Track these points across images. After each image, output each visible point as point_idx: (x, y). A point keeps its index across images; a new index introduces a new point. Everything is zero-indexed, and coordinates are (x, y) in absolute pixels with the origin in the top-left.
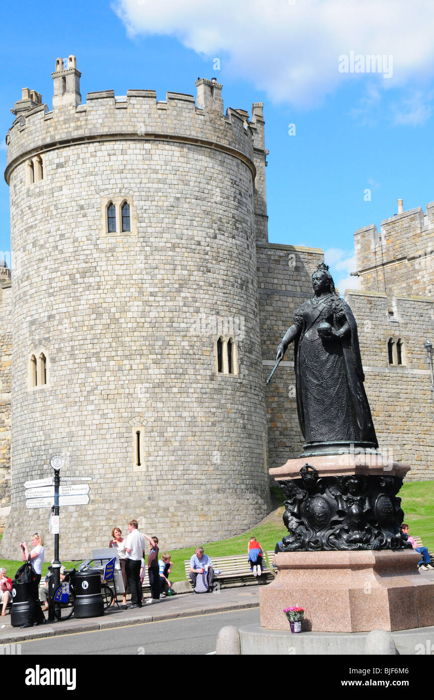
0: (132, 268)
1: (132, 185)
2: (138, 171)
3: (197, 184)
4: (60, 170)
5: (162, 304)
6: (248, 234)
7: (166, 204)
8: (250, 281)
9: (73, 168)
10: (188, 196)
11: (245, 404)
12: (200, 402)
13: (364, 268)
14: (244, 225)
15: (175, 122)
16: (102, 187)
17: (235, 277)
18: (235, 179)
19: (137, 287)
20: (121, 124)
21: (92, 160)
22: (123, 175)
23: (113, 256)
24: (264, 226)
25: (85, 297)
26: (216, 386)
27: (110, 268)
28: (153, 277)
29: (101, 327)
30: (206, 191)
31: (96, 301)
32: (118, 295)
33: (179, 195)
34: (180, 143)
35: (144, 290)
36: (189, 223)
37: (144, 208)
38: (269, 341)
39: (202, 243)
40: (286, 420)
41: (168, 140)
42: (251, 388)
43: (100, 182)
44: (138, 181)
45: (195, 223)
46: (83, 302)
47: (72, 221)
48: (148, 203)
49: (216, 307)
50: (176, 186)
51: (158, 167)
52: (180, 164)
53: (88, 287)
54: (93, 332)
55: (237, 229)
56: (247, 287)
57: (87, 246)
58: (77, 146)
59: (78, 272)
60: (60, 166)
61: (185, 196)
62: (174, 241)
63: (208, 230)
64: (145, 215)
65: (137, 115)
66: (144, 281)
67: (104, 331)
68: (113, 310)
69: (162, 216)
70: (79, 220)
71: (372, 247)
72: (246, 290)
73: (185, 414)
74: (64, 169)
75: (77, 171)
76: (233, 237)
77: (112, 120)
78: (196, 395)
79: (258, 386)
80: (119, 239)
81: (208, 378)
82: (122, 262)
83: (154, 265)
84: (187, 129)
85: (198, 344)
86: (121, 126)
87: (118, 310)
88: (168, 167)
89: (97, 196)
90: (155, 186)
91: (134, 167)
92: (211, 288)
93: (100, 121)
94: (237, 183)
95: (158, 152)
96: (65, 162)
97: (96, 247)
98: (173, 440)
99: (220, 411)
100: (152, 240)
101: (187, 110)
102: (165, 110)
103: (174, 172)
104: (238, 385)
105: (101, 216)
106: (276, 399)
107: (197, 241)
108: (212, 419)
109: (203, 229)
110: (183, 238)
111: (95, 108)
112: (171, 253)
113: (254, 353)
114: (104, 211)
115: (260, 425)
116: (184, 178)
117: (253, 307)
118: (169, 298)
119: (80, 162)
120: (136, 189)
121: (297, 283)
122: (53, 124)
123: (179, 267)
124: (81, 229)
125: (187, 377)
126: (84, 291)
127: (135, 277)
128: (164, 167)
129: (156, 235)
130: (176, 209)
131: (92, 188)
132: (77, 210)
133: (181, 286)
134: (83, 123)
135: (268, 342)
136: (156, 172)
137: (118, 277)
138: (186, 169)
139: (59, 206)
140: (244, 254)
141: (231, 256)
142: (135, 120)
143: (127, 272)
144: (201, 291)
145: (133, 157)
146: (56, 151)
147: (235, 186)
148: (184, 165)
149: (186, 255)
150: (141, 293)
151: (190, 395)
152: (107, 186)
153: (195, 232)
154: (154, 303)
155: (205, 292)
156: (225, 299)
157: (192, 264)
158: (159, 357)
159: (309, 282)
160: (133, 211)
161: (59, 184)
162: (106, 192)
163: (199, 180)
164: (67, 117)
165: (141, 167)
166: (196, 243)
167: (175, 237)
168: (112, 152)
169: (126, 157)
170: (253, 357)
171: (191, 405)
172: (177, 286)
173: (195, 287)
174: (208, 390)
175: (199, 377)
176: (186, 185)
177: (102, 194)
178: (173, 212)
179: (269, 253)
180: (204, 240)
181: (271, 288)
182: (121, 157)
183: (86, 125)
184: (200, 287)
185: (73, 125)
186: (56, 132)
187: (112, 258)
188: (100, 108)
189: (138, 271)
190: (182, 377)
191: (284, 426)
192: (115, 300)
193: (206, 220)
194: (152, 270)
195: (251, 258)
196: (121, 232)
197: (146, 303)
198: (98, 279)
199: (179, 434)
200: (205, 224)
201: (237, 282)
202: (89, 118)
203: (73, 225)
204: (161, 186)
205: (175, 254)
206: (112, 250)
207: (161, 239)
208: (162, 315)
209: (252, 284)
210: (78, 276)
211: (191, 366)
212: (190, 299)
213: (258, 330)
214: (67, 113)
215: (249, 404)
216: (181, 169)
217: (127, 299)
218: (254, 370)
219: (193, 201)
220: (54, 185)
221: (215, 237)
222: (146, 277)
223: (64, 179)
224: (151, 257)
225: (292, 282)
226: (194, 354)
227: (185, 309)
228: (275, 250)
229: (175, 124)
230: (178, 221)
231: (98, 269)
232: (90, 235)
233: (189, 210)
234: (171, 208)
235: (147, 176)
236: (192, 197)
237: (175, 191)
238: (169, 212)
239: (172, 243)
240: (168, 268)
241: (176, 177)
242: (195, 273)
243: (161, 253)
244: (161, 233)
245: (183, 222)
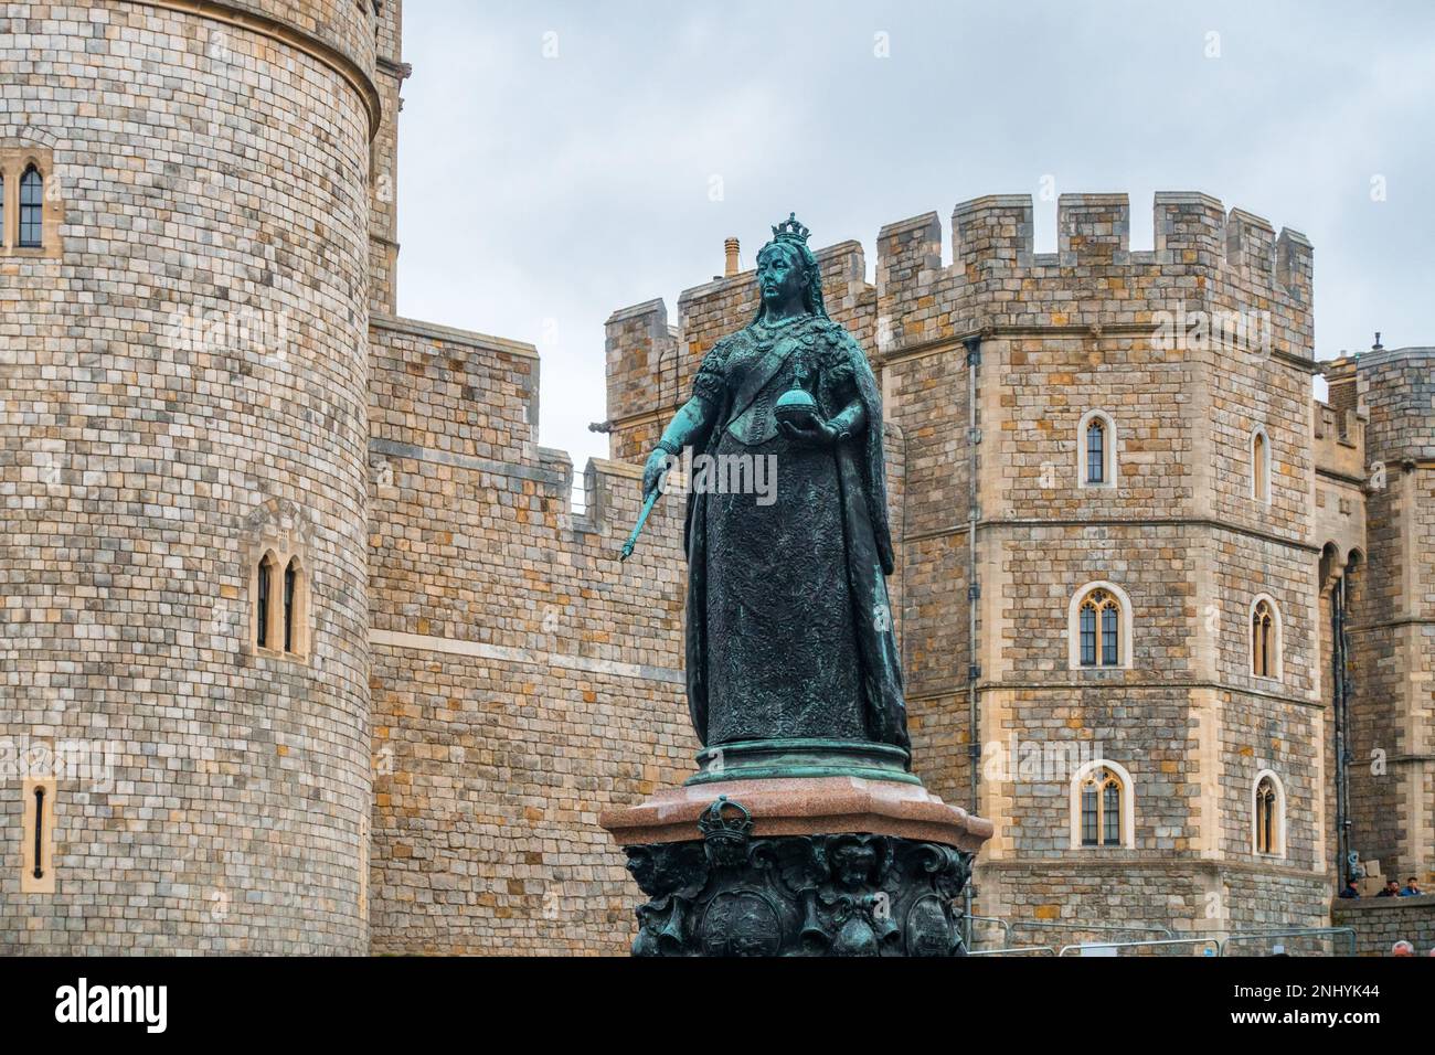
0: (41, 347)
1: (55, 120)
2: (70, 83)
3: (228, 132)
5: (117, 450)
6: (354, 282)
7: (141, 178)
8: (351, 410)
10: (202, 162)
11: (322, 734)
12: (208, 720)
13: (626, 412)
14: (344, 255)
17: (314, 395)
18: (327, 126)
19: (52, 399)
22: (30, 91)
24: (388, 270)
26: (251, 684)
28: (97, 375)
30: (250, 153)
33: (176, 158)
35: (72, 409)
36: (200, 235)
37: (83, 184)
38: (383, 580)
39: (233, 295)
40: (415, 790)
42: (338, 696)
44: (69, 109)
45: (217, 239)
48: (94, 173)
49: (261, 470)
50: (172, 133)
51: (126, 77)
52: (185, 74)
55: (326, 264)
56: (343, 424)
61: (193, 162)
62: (157, 283)
63: (249, 260)
64: (82, 205)
66: (72, 386)
69: (129, 210)
71: (652, 358)
72: (340, 433)
73: (166, 750)
76: (315, 285)
78: (195, 703)
79: (357, 690)
80: (10, 265)
81: (231, 660)
82: (14, 330)
83: (104, 345)
85: (208, 566)
88: (154, 80)
90: (116, 126)
91: (61, 70)
92: (252, 420)
94: (332, 140)
95: (127, 33)
98: (129, 815)
99: (256, 747)
100: (100, 273)
103: (168, 93)
104: (307, 684)
106: (394, 732)
107: (220, 288)
108: (235, 770)
109: (235, 255)
110: (184, 275)
112: (148, 315)
113: (351, 603)
115: (357, 793)
116: (193, 113)
117: (356, 482)
118: (136, 437)
120: (63, 132)
121: (465, 431)
123: (167, 356)
125: (175, 651)
127: (49, 372)
128: (140, 78)
129: (109, 261)
130: (167, 195)
133: (171, 405)
135: (382, 583)
136: (119, 88)
138: (202, 90)
140: (340, 334)
141: (307, 335)
143: (29, 358)
144: (224, 426)
145: (62, 42)
147: (326, 146)
148: (197, 77)
150: (64, 417)
151: (182, 701)
153: (217, 264)
154: (97, 447)
155: (235, 427)
156: (285, 452)
158: (104, 593)
159: (496, 429)
160: (53, 190)
163: (234, 121)
165: (79, 71)
166: (217, 293)
167: (163, 273)
169: (40, 41)
170: (349, 613)
171: (182, 728)
172: (160, 405)
173: (208, 411)
174: (229, 692)
175: (206, 655)
176: (199, 130)
178: (160, 204)
179: (397, 343)
180: (236, 284)
181: (397, 437)
182: (24, 40)
184: (220, 414)
189: (59, 357)
190: (163, 651)
191: (409, 803)
193: (247, 232)
194: (96, 357)
195: (356, 349)
196: (13, 247)
197: (75, 445)
199: (149, 801)
200: (243, 244)
201: (317, 408)
205: (159, 317)
207: (122, 276)
208: (117, 480)
209: (357, 418)
211: (185, 625)
212: (194, 444)
213: (363, 542)
215: (332, 738)
217: (24, 432)
218: (348, 648)
219: (216, 177)
221: (267, 281)
222: (77, 374)
224: (95, 322)
225: (452, 428)
226: (197, 592)
227: (179, 469)
228: (414, 338)
230: (170, 229)
233: (202, 200)
234: (156, 192)
235: (95, 97)
236: (213, 165)
237: (168, 145)
238: (149, 201)
239: (152, 287)
240: (139, 355)
241: (174, 106)
242: (211, 374)
243: (121, 312)
244: (125, 257)
245: (186, 233)
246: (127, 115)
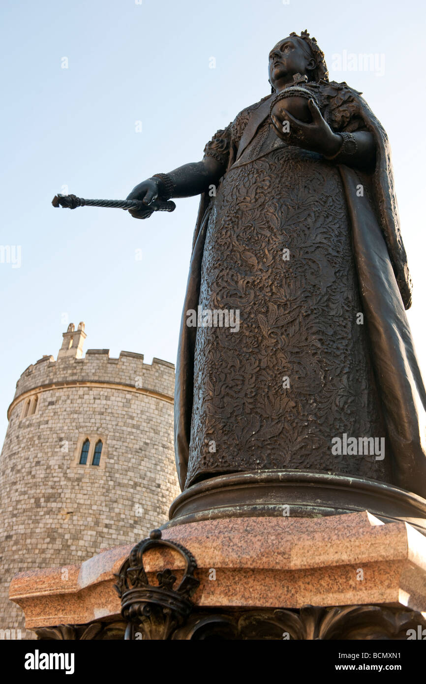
0: (93, 499)
1: (110, 426)
2: (116, 415)
4: (50, 407)
5: (114, 536)
7: (135, 446)
9: (61, 406)
10: (157, 443)
15: (157, 381)
16: (83, 424)
19: (94, 517)
20: (109, 375)
21: (79, 401)
22: (103, 417)
23: (78, 485)
25: (44, 521)
27: (73, 496)
28: (111, 510)
29: (52, 551)
31: (53, 526)
32: (75, 522)
33: (148, 441)
34: (157, 398)
35: (101, 521)
36: (153, 466)
37: (116, 446)
39: (162, 487)
41: (148, 394)
43: (81, 420)
44: (114, 423)
45: (158, 468)
46: (41, 525)
47: (49, 450)
48: (120, 443)
50: (148, 433)
51: (135, 415)
52: (154, 416)
53: (49, 512)
54: (43, 556)
57: (57, 474)
58: (69, 389)
59: (44, 496)
60: (51, 403)
61: (153, 443)
62: (136, 480)
63: (169, 476)
64: (115, 453)
65: (124, 371)
66: (102, 513)
67: (54, 557)
68: (67, 536)
69: (130, 456)
70: (56, 450)
74: (54, 407)
75: (63, 409)
77: (103, 371)
80: (88, 471)
82: (85, 492)
83: (115, 499)
84: (165, 388)
86: (110, 377)
87: (72, 537)
88: (144, 417)
89: (77, 431)
90: (129, 429)
91: (114, 411)
93: (93, 371)
95: (137, 402)
96: (56, 401)
97: (65, 475)
100: (117, 475)
101: (167, 374)
102: (149, 370)
103: (148, 421)
105: (76, 448)
109: (165, 474)
110: (146, 479)
111: (91, 361)
112: (132, 490)
114: (80, 445)
116: (155, 427)
118: (122, 532)
119: (69, 401)
120: (112, 430)
122: (54, 370)
123: (137, 505)
124: (56, 458)
126: (44, 515)
127: (94, 507)
128: (139, 416)
129: (121, 472)
130: (143, 452)
131: (74, 424)
132: (56, 442)
133: (136, 522)
134: (79, 371)
136: (132, 418)
137: (79, 505)
138: (159, 421)
139: (42, 437)
142: (123, 374)
143: (88, 502)
145: (116, 403)
146: (51, 391)
148: (158, 417)
149: (146, 494)
150: (97, 523)
152: (87, 424)
154: (107, 535)
157: (149, 503)
160: (105, 448)
161: (46, 419)
162: (85, 429)
164: (67, 366)
165: (120, 412)
166: (157, 486)
167: (139, 477)
168: (97, 397)
169: (109, 403)
172: (132, 522)
173: (149, 526)
176: (156, 433)
177: (81, 430)
178: (141, 455)
180: (163, 483)
182: (104, 402)
183: (81, 373)
185: (70, 371)
186: (55, 376)
187: (77, 487)
188: (95, 361)
189: (99, 503)
192: (71, 527)
194: (111, 503)
196: (90, 465)
197: (100, 534)
198: (59, 505)
202: (84, 367)
203: (50, 454)
204: (134, 430)
205: (135, 491)
206: (79, 480)
207: (124, 477)
210: (42, 500)
214: (67, 363)
216: (154, 420)
217: (82, 528)
219: (161, 449)
220: (42, 419)
222: (104, 509)
223: (52, 414)
224: (113, 491)
229: (156, 383)
230: (143, 463)
231: (62, 495)
232: (63, 464)
233: (155, 455)
234: (140, 451)
235: (124, 420)
236: (160, 445)
237: (146, 437)
238: (137, 454)
239: (134, 481)
240: (127, 504)
241: (149, 425)
242: (151, 513)
243: (122, 489)
244: (127, 471)
245: (148, 465)
246: (133, 426)
